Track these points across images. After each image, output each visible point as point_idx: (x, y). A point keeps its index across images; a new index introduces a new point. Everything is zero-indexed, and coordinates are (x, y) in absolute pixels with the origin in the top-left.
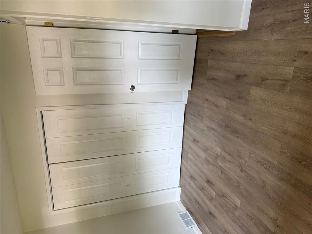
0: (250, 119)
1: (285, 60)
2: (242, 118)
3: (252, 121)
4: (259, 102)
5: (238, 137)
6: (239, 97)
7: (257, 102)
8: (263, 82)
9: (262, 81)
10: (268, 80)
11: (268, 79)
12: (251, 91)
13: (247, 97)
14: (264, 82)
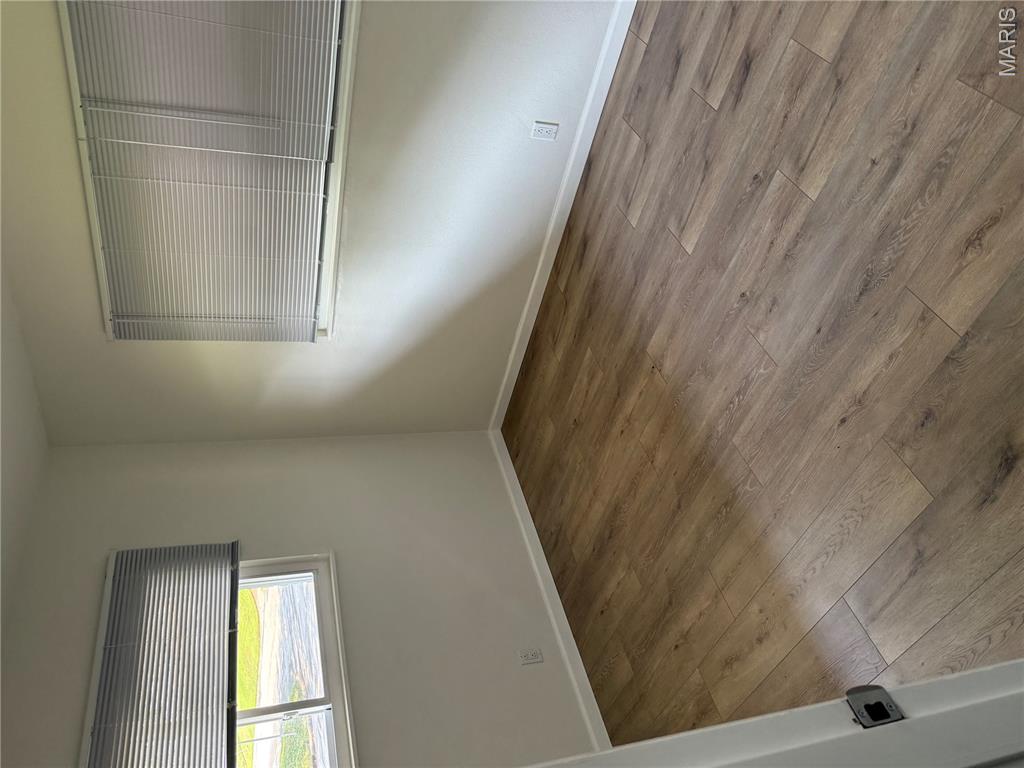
0: (843, 421)
1: (923, 664)
2: (861, 385)
3: (836, 427)
4: (870, 490)
5: (819, 331)
6: (929, 415)
7: (875, 483)
8: (915, 552)
9: (919, 552)
10: (907, 574)
11: (910, 575)
12: (918, 486)
13: (908, 455)
14: (913, 553)
